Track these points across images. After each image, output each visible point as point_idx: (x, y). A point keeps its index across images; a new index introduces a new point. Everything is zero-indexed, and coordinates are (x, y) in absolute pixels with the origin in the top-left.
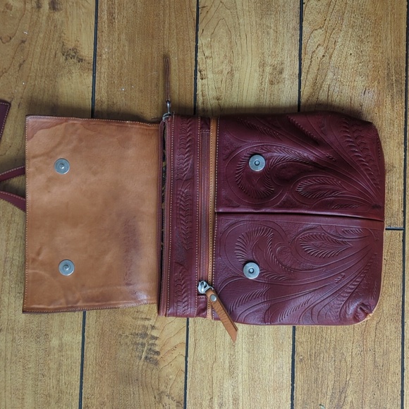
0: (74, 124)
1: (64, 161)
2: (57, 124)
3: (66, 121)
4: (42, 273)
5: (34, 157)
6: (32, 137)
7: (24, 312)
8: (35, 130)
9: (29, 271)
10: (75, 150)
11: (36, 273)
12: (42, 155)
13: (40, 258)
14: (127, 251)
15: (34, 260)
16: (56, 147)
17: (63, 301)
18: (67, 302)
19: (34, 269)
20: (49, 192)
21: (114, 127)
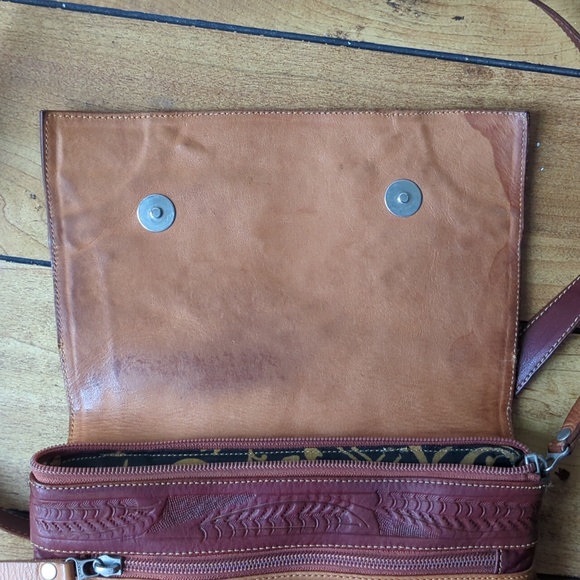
0: (507, 227)
1: (415, 202)
2: (506, 186)
3: (515, 208)
4: (143, 154)
5: (425, 130)
6: (475, 127)
7: (45, 113)
8: (491, 133)
9: (145, 123)
10: (443, 231)
11: (143, 139)
12: (431, 151)
13: (179, 148)
14: (198, 361)
15: (173, 133)
16: (451, 183)
17: (75, 206)
18: (71, 218)
19: (152, 135)
20: (341, 167)
21: (500, 324)
